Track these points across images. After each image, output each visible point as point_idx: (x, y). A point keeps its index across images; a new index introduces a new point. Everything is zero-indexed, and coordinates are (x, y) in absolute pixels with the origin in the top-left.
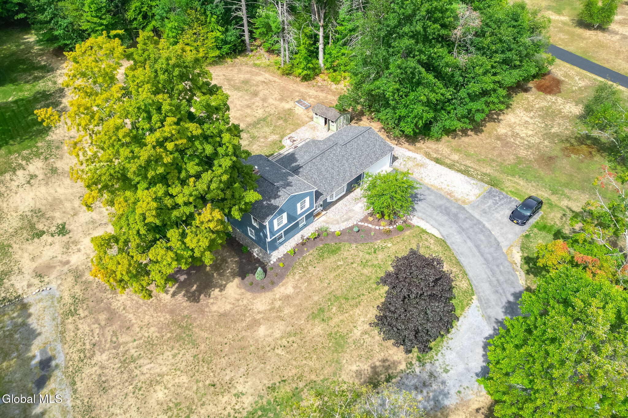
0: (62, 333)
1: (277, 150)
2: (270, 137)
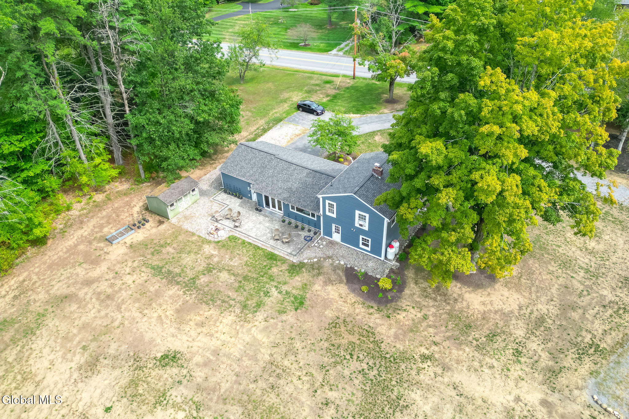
1: (239, 241)
2: (207, 253)
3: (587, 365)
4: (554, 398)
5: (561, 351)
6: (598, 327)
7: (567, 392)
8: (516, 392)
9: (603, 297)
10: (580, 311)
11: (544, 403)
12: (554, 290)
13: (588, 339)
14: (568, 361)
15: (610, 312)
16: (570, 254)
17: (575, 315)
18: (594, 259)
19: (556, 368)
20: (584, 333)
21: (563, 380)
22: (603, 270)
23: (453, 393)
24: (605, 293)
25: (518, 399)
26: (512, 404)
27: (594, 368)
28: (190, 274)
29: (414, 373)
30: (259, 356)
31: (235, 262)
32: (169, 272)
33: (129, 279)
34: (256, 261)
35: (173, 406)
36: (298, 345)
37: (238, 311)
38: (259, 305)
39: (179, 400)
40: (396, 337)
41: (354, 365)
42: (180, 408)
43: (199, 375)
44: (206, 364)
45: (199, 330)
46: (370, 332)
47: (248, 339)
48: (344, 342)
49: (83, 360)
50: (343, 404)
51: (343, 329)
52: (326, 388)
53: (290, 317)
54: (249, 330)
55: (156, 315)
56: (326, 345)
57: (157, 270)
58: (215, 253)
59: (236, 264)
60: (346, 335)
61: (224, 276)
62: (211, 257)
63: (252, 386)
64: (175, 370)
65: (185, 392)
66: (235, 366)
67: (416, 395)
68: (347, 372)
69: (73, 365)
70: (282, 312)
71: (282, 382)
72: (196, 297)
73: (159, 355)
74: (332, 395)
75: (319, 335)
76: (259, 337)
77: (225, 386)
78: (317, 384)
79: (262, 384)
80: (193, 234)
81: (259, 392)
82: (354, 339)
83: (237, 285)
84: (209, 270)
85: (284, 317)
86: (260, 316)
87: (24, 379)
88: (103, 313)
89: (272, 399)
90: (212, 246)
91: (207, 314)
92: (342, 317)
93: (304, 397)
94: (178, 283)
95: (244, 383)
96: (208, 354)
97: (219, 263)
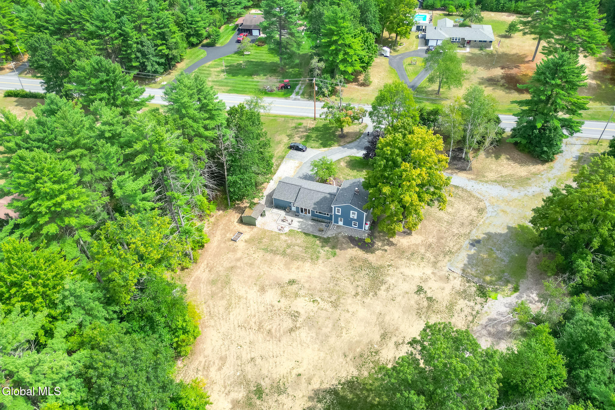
0: (459, 249)
1: (296, 231)
2: (284, 239)
3: (447, 258)
4: (436, 271)
5: (438, 255)
6: (451, 244)
7: (440, 268)
8: (423, 271)
9: (453, 232)
10: (445, 239)
11: (433, 273)
12: (435, 233)
13: (447, 249)
14: (440, 258)
15: (456, 237)
16: (441, 216)
17: (443, 241)
18: (450, 217)
19: (436, 261)
20: (446, 247)
21: (439, 265)
22: (454, 221)
23: (401, 275)
24: (454, 230)
25: (424, 273)
26: (422, 275)
27: (449, 259)
28: (282, 249)
29: (386, 271)
30: (327, 275)
31: (299, 241)
32: (272, 250)
33: (255, 256)
35: (303, 296)
36: (340, 269)
37: (310, 261)
38: (318, 257)
39: (303, 294)
40: (377, 260)
41: (364, 272)
42: (305, 297)
43: (307, 285)
44: (307, 282)
45: (298, 270)
46: (366, 260)
47: (319, 270)
48: (357, 265)
49: (258, 289)
50: (364, 285)
51: (355, 261)
52: (356, 282)
53: (332, 260)
54: (318, 267)
55: (276, 268)
56: (351, 267)
57: (266, 250)
58: (287, 238)
60: (357, 263)
61: (296, 248)
62: (286, 241)
63: (328, 285)
64: (296, 286)
65: (305, 292)
66: (319, 280)
67: (388, 278)
68: (362, 275)
69: (255, 290)
70: (328, 258)
71: (339, 282)
72: (289, 258)
73: (287, 282)
74: (359, 283)
75: (347, 264)
76: (323, 269)
77: (318, 288)
78: (352, 281)
79: (331, 284)
80: (272, 231)
81: (332, 287)
82: (361, 263)
83: (304, 251)
84: (289, 246)
85: (330, 260)
86: (320, 261)
87: (240, 298)
88: (254, 271)
89: (337, 288)
90: (284, 235)
91: (298, 264)
92: (353, 257)
93: (349, 285)
94: (278, 254)
95: (325, 285)
96: (306, 278)
97: (291, 243)
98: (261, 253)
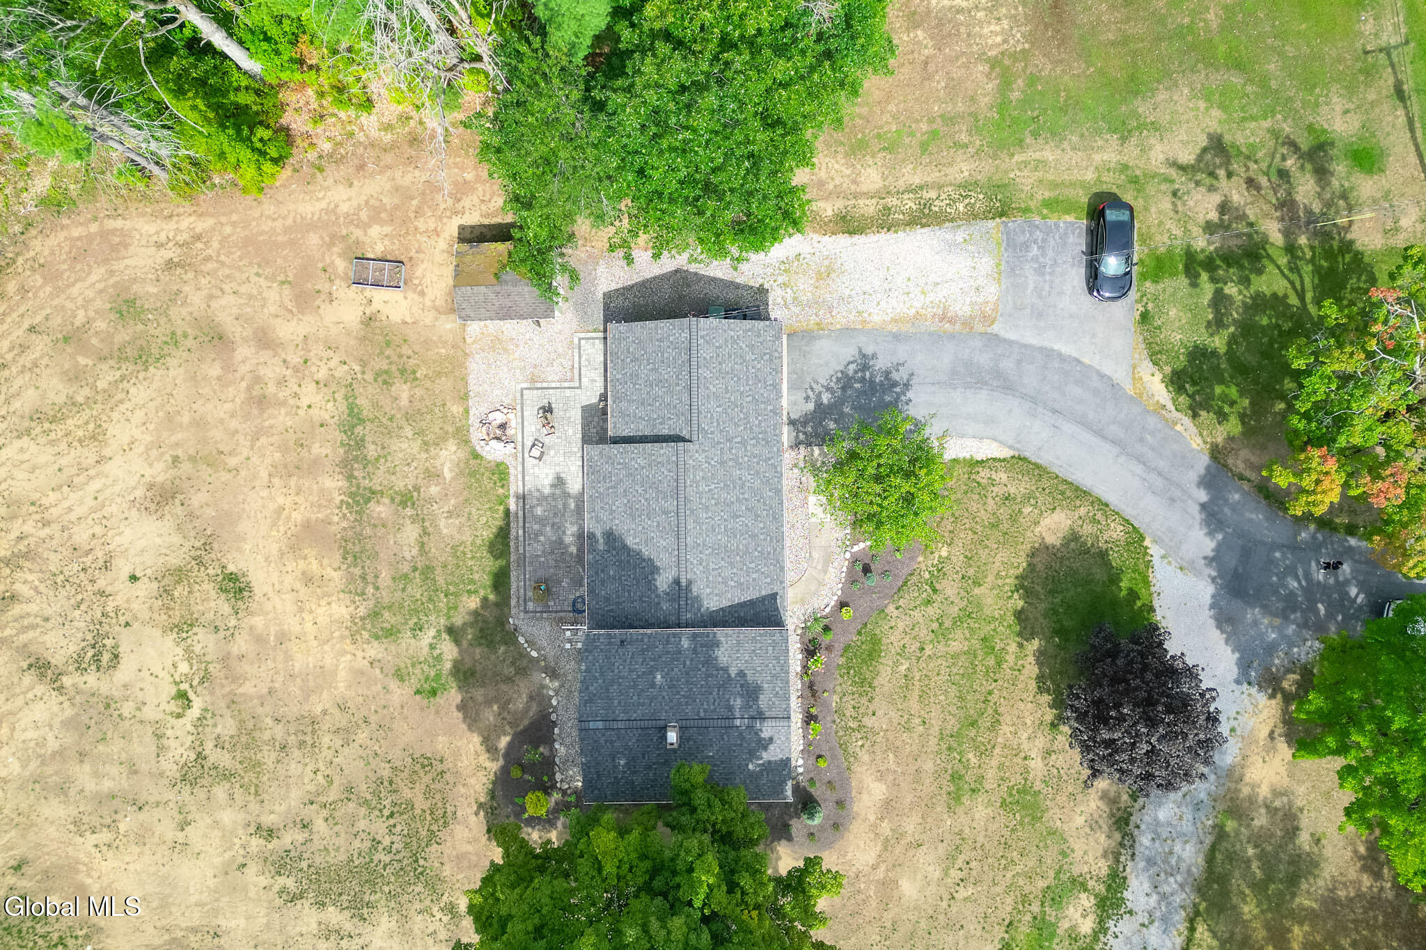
1: (501, 491)
2: (437, 463)
28: (379, 479)
29: (417, 906)
30: (314, 698)
31: (447, 527)
32: (360, 444)
33: (310, 394)
34: (473, 557)
35: (188, 650)
36: (362, 736)
37: (362, 611)
38: (391, 633)
39: (197, 649)
40: (460, 858)
41: (380, 828)
42: (189, 659)
43: (241, 644)
44: (260, 639)
45: (298, 585)
46: (443, 818)
47: (329, 661)
48: (407, 793)
49: (160, 479)
50: (317, 844)
51: (427, 779)
52: (325, 813)
53: (400, 693)
54: (344, 653)
55: (281, 500)
56: (386, 773)
57: (353, 418)
58: (448, 475)
59: (445, 531)
60: (420, 788)
61: (411, 533)
62: (432, 475)
63: (269, 721)
64: (226, 609)
65: (211, 648)
66: (280, 679)
68: (362, 824)
69: (148, 472)
70: (400, 675)
71: (297, 753)
72: (344, 528)
73: (231, 568)
74: (320, 825)
75: (396, 754)
76: (342, 674)
77: (248, 688)
78: (323, 799)
79: (279, 731)
80: (465, 397)
81: (267, 736)
82: (420, 804)
83: (406, 568)
84: (406, 499)
85: (393, 685)
86: (375, 650)
87: (93, 437)
88: (234, 424)
89: (268, 757)
90: (461, 454)
91: (329, 572)
92: (448, 764)
93: (295, 796)
94: (350, 477)
95: (268, 708)
96: (273, 630)
97: (431, 501)
98: (328, 409)
